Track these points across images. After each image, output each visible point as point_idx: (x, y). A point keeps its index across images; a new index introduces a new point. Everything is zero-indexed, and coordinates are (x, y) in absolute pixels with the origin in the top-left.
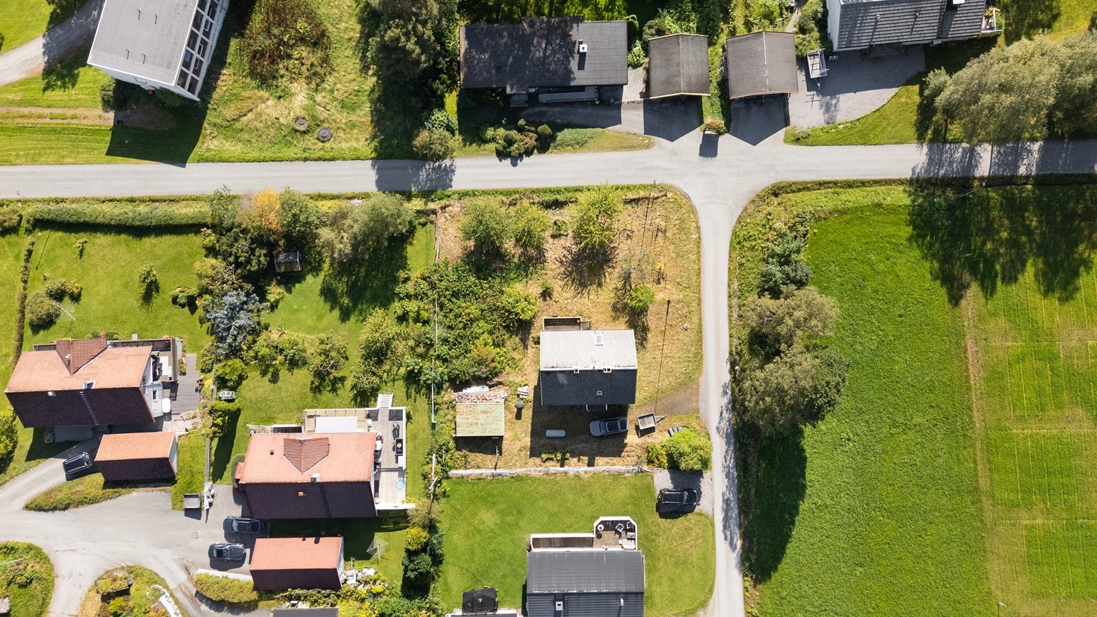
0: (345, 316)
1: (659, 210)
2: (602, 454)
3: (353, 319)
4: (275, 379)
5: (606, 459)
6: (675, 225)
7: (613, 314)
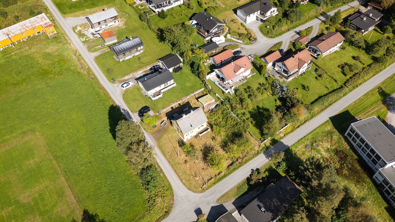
0: (258, 107)
1: (200, 182)
2: (171, 111)
3: (256, 108)
4: (260, 84)
5: (169, 111)
6: (192, 180)
7: (192, 144)
